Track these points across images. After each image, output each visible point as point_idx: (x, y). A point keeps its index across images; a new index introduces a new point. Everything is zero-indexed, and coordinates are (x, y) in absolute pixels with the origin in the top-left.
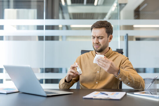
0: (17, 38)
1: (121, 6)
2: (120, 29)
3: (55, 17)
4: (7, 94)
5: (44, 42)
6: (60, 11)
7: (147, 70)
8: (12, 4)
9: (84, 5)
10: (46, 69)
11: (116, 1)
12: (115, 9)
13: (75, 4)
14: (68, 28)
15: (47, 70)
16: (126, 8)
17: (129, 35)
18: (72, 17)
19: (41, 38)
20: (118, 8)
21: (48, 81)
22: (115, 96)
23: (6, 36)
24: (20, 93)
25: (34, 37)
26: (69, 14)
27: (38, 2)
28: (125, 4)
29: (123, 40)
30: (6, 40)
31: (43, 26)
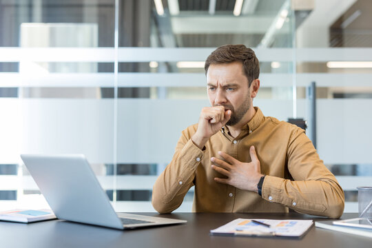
0: (49, 93)
1: (299, 15)
2: (297, 72)
3: (141, 43)
5: (116, 101)
6: (154, 30)
7: (361, 170)
8: (38, 11)
9: (208, 14)
10: (120, 166)
11: (287, 5)
12: (285, 24)
13: (189, 12)
14: (170, 68)
15: (122, 169)
16: (310, 21)
17: (319, 84)
18: (180, 42)
19: (107, 93)
20: (290, 22)
21: (123, 195)
22: (287, 229)
23: (24, 88)
24: (59, 222)
25: (91, 89)
26: (175, 36)
27: (100, 6)
28: (309, 12)
29: (304, 97)
30: (25, 97)
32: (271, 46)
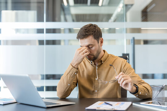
0: (15, 43)
1: (127, 7)
2: (126, 32)
4: (4, 105)
5: (45, 46)
6: (62, 13)
8: (10, 5)
9: (87, 6)
11: (122, 2)
12: (121, 10)
13: (78, 5)
16: (132, 9)
17: (136, 38)
18: (75, 18)
19: (41, 42)
22: (120, 106)
23: (4, 41)
24: (18, 104)
25: (35, 41)
26: (72, 15)
27: (38, 3)
28: (132, 5)
29: (130, 44)
30: (4, 44)
31: (43, 30)
32: (115, 21)
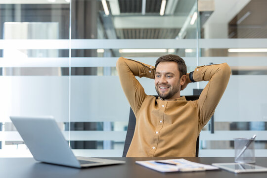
0: (27, 71)
1: (204, 16)
5: (70, 78)
7: (253, 126)
8: (18, 13)
9: (141, 15)
13: (127, 14)
14: (113, 53)
28: (211, 12)
31: (68, 51)
